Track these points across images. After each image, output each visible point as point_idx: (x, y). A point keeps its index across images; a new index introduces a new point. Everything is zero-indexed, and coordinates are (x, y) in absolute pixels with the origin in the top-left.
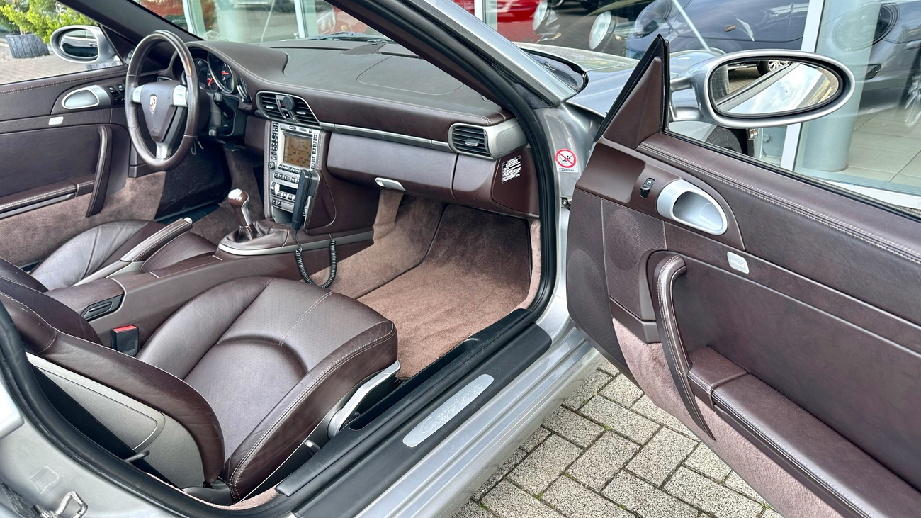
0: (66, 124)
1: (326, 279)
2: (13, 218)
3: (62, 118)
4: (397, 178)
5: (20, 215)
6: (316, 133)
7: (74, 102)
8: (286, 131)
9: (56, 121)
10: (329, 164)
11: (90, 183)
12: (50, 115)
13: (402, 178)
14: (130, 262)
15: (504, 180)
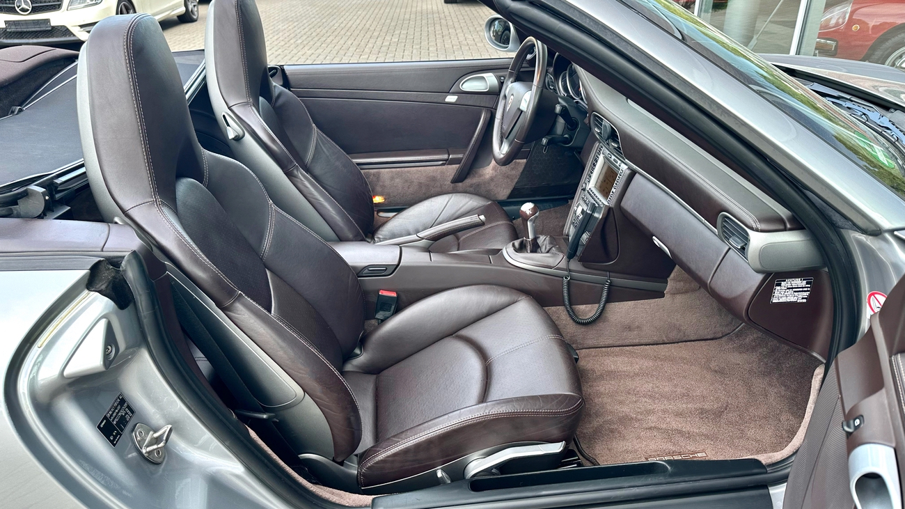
0: (458, 103)
1: (591, 314)
2: (398, 169)
3: (456, 97)
4: (669, 245)
5: (403, 169)
6: (624, 167)
7: (470, 85)
8: (606, 158)
9: (451, 99)
10: (622, 204)
11: (460, 156)
12: (448, 93)
13: (672, 248)
14: (422, 238)
15: (775, 300)
